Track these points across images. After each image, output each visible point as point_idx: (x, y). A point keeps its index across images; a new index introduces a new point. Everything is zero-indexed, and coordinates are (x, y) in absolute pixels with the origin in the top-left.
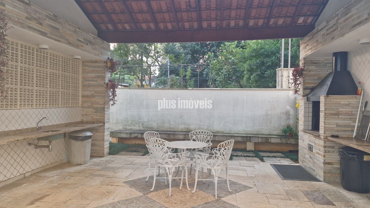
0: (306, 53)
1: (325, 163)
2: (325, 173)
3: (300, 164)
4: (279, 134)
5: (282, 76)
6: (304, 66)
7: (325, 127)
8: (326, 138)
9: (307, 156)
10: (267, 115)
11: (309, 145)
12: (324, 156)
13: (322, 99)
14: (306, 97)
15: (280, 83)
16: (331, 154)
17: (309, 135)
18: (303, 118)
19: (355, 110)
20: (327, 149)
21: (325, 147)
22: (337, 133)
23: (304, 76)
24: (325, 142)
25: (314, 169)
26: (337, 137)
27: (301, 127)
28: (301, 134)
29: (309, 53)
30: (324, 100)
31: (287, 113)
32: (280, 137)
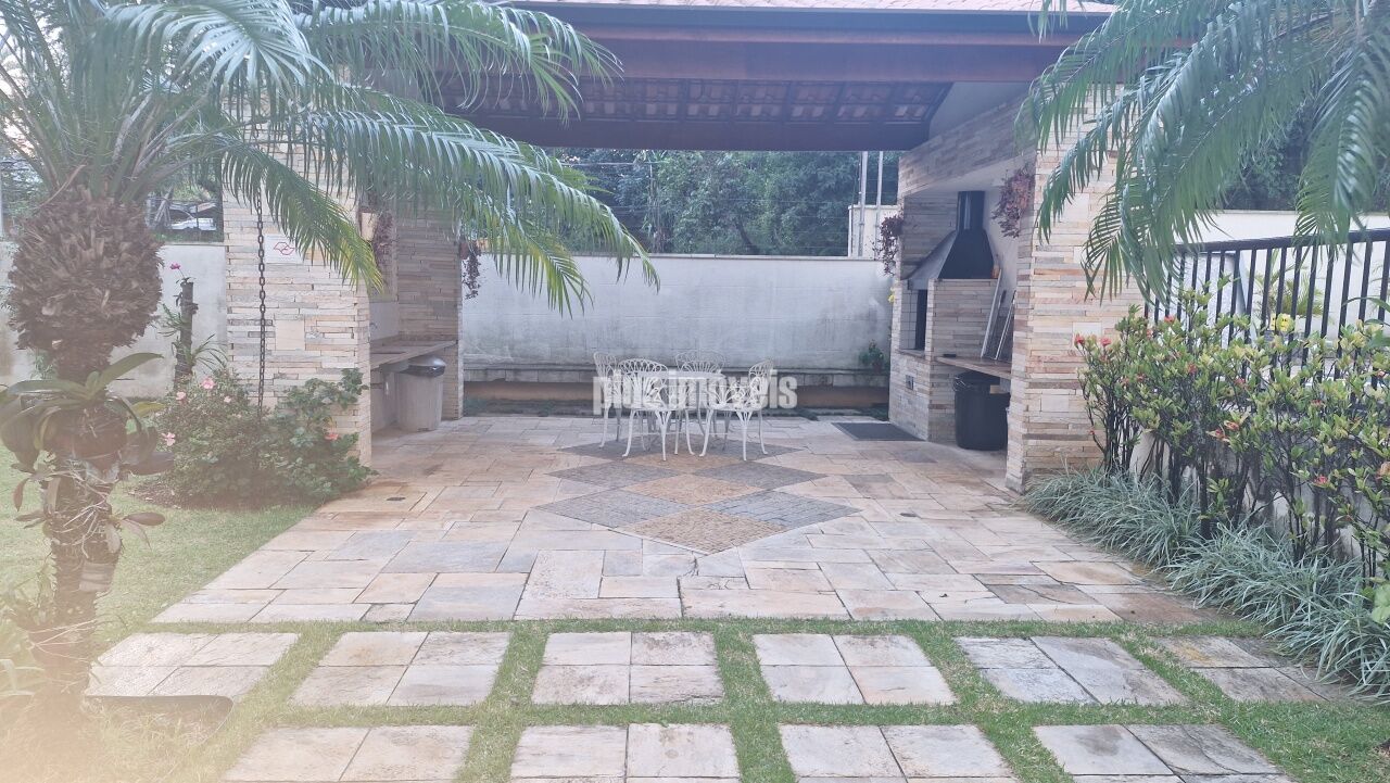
0: (910, 188)
1: (932, 407)
2: (930, 424)
3: (892, 420)
4: (850, 367)
5: (862, 224)
6: (905, 215)
7: (933, 339)
8: (934, 359)
9: (904, 402)
10: (825, 320)
11: (908, 377)
12: (931, 393)
13: (931, 287)
14: (906, 281)
15: (856, 243)
16: (942, 389)
17: (908, 357)
18: (899, 324)
19: (987, 306)
20: (936, 380)
21: (932, 376)
22: (954, 350)
23: (903, 236)
24: (933, 367)
25: (914, 421)
26: (953, 356)
27: (895, 345)
28: (894, 357)
29: (914, 189)
30: (933, 288)
31: (870, 317)
32: (854, 372)
